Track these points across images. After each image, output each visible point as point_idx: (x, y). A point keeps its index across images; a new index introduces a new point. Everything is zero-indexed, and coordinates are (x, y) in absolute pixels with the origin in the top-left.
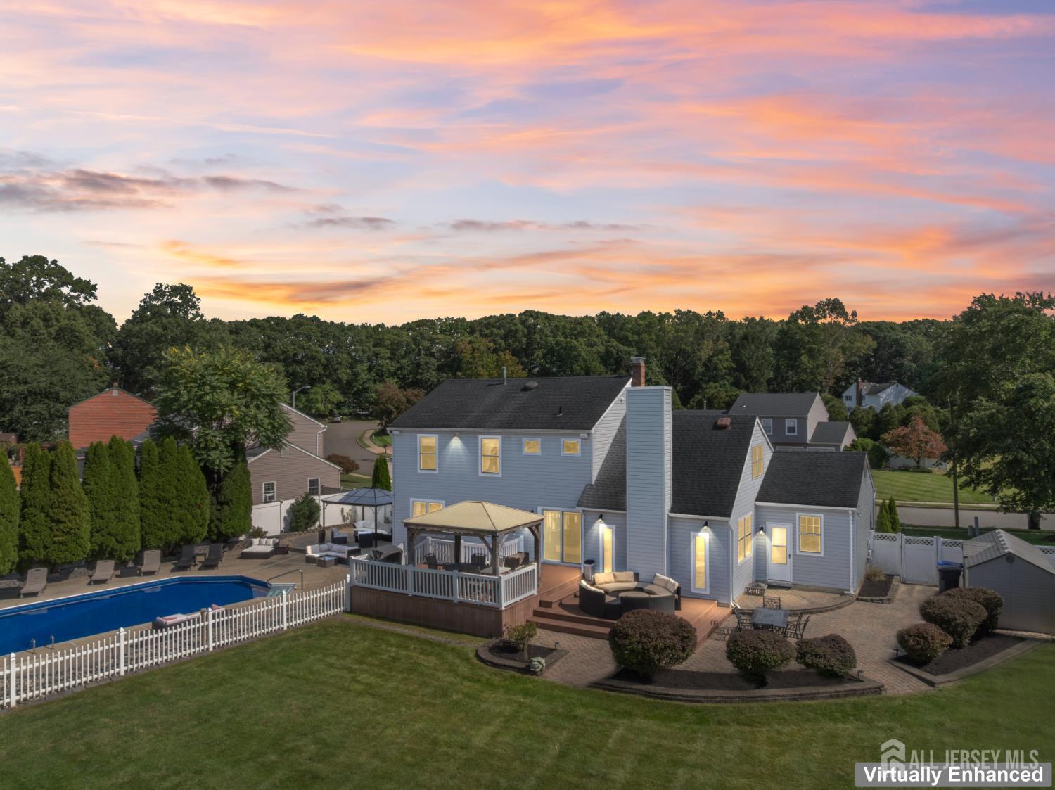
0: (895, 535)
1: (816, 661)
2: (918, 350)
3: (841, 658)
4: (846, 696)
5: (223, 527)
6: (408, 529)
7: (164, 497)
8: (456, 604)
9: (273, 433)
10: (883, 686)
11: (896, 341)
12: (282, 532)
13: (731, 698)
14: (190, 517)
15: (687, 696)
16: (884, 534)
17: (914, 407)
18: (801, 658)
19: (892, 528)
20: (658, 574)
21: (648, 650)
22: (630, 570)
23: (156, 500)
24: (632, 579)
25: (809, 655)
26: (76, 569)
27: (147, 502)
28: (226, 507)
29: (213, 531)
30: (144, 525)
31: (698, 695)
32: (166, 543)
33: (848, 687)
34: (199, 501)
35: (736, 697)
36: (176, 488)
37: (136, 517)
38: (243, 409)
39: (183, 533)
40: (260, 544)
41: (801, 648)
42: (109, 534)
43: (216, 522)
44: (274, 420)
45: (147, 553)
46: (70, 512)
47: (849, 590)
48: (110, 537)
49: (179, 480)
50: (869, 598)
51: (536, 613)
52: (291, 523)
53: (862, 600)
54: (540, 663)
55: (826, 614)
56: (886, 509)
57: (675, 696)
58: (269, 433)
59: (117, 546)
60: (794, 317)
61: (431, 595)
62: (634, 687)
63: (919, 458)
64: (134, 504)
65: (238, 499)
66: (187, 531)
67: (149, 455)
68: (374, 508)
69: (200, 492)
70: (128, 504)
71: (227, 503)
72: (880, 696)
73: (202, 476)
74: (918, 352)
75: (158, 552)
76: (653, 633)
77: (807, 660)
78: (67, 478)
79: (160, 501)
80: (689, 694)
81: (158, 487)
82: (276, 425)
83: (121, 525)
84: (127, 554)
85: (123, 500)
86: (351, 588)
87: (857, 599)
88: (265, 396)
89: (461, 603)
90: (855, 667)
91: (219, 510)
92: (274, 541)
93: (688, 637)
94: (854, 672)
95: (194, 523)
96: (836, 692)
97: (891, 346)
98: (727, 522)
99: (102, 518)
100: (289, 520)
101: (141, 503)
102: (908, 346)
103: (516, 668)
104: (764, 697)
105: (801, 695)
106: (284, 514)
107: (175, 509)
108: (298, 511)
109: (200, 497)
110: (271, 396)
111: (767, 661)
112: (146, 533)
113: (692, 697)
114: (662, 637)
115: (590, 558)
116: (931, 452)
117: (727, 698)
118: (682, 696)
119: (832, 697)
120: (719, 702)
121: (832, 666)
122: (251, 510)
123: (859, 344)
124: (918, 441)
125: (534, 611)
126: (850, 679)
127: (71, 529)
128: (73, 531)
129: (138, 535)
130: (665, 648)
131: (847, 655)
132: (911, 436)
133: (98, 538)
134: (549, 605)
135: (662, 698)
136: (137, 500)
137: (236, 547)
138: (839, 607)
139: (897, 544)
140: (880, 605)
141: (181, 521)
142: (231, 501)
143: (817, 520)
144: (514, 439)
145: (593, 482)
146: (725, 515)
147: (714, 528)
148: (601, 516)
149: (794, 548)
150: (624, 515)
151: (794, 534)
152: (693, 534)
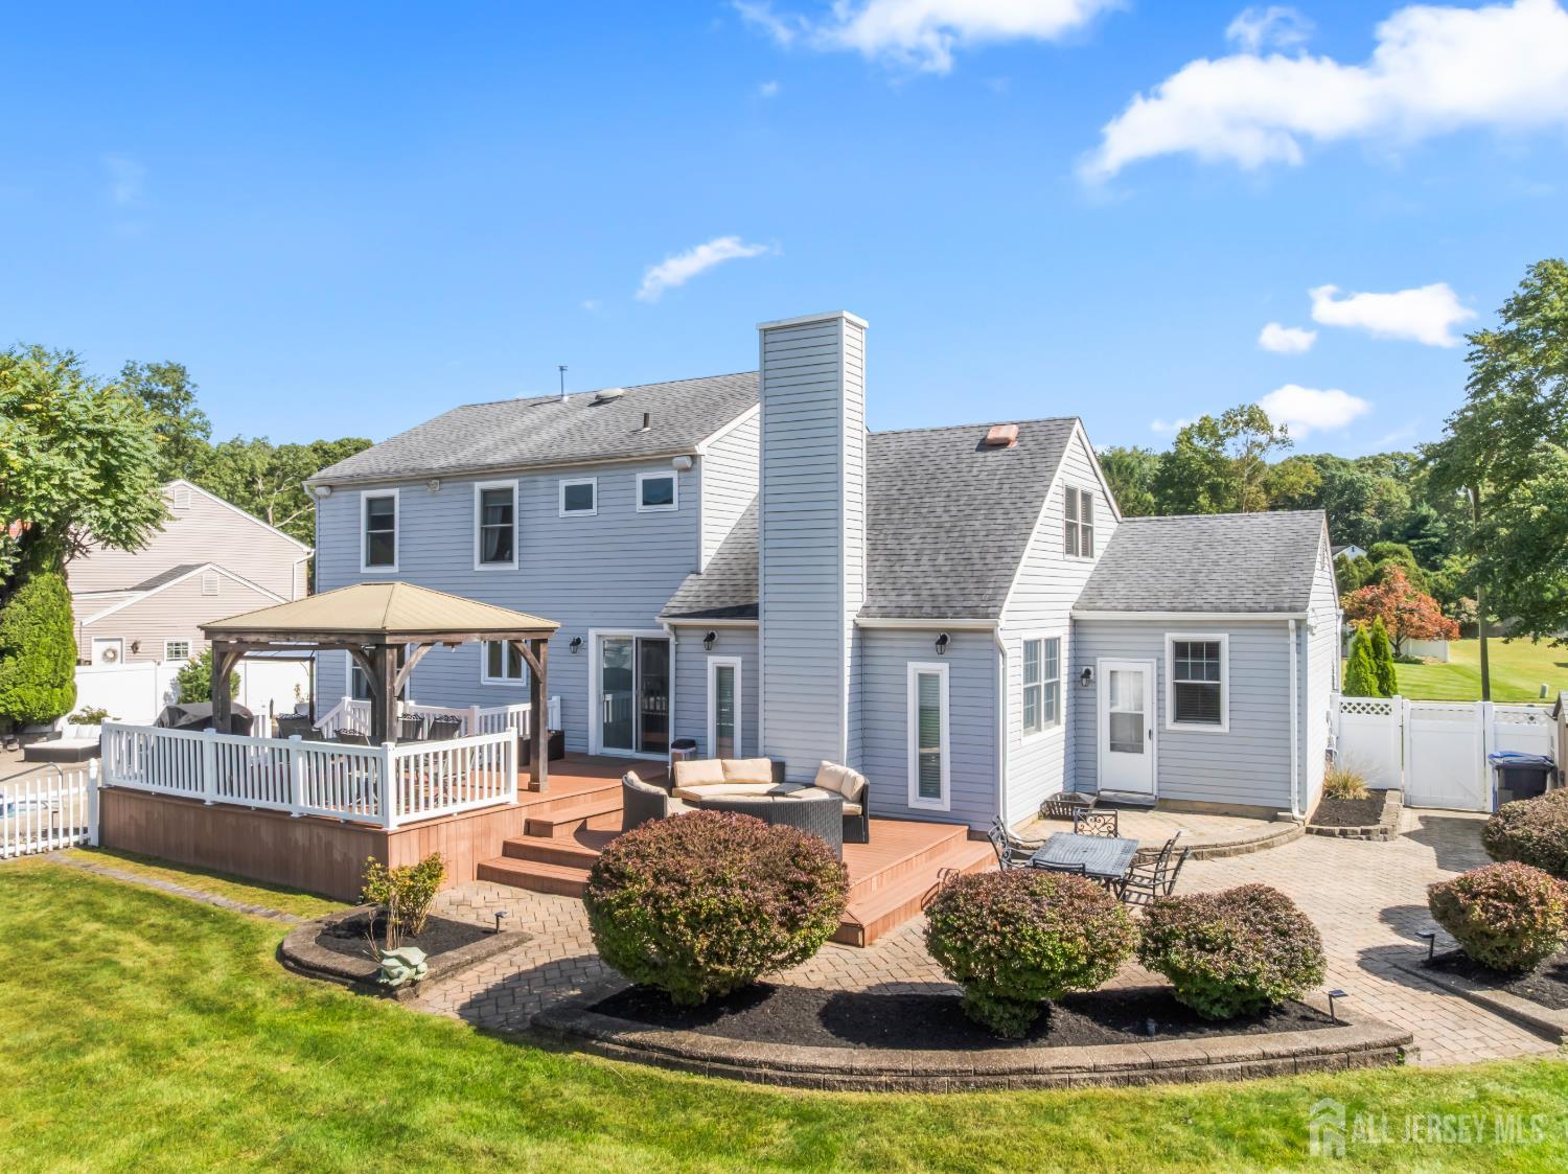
0: (1386, 701)
1: (1201, 959)
2: (1385, 498)
3: (1277, 953)
4: (1295, 1069)
8: (295, 820)
10: (1409, 1039)
11: (1351, 483)
13: (927, 1074)
15: (788, 1068)
16: (1364, 700)
17: (1386, 560)
18: (1156, 952)
19: (1380, 688)
20: (825, 763)
21: (673, 919)
22: (760, 757)
24: (768, 777)
25: (1180, 943)
28: (10, 661)
31: (821, 1062)
33: (1302, 1040)
35: (945, 1073)
41: (1155, 923)
47: (1289, 810)
50: (1337, 829)
51: (510, 850)
53: (1320, 832)
54: (406, 962)
55: (1233, 860)
56: (1366, 648)
57: (752, 1064)
60: (1186, 436)
61: (249, 801)
62: (636, 1036)
63: (1399, 639)
68: (307, 663)
71: (11, 652)
72: (1402, 1070)
74: (1385, 501)
76: (694, 870)
77: (1173, 957)
86: (101, 791)
87: (1309, 831)
89: (310, 820)
90: (1320, 982)
93: (810, 886)
94: (1315, 996)
96: (1264, 1056)
97: (1341, 493)
98: (991, 631)
100: (174, 699)
102: (1368, 492)
103: (349, 976)
104: (1034, 1071)
105: (1153, 1066)
108: (189, 681)
111: (1045, 956)
113: (802, 1069)
114: (722, 882)
116: (1421, 628)
117: (914, 1074)
118: (772, 1065)
119: (1250, 1073)
121: (1252, 977)
123: (1292, 478)
124: (1398, 609)
125: (506, 844)
126: (1304, 1018)
130: (728, 915)
131: (1297, 942)
132: (1385, 600)
134: (544, 829)
135: (713, 1073)
138: (1266, 845)
139: (1393, 720)
140: (1365, 843)
143: (1213, 649)
144: (543, 482)
145: (703, 567)
146: (987, 616)
147: (961, 649)
148: (711, 637)
149: (1161, 716)
150: (756, 629)
151: (1160, 684)
152: (914, 668)
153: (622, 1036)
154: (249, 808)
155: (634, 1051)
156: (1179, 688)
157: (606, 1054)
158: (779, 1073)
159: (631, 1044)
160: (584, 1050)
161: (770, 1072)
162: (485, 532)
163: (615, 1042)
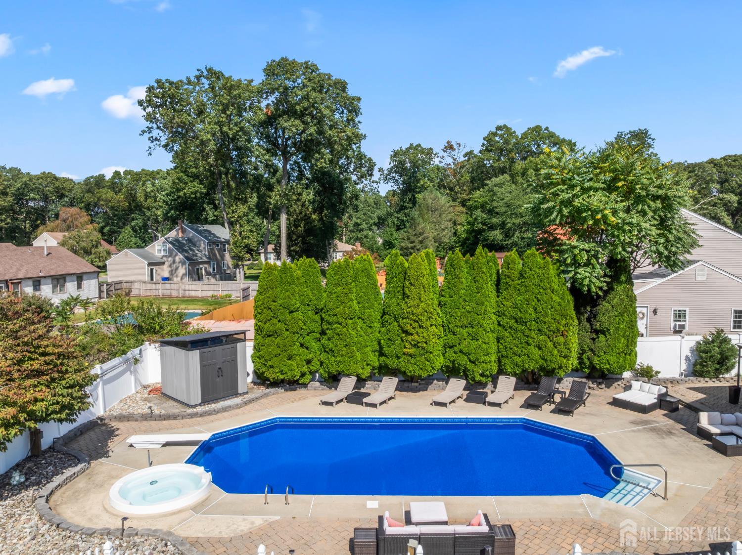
5: (596, 360)
7: (521, 318)
9: (666, 248)
12: (682, 374)
14: (550, 344)
23: (514, 321)
26: (435, 382)
27: (504, 323)
28: (602, 337)
29: (585, 364)
30: (501, 347)
32: (523, 370)
34: (562, 328)
36: (535, 309)
37: (492, 337)
38: (622, 214)
39: (541, 362)
40: (641, 389)
42: (461, 352)
43: (589, 353)
44: (670, 231)
45: (502, 378)
46: (417, 324)
48: (462, 355)
49: (539, 301)
52: (695, 365)
58: (661, 248)
59: (470, 366)
64: (490, 322)
65: (617, 329)
66: (546, 361)
67: (508, 268)
69: (565, 316)
70: (482, 322)
71: (603, 332)
73: (570, 298)
75: (513, 380)
78: (416, 288)
79: (517, 321)
81: (515, 306)
82: (671, 237)
83: (474, 344)
84: (482, 375)
85: (476, 317)
88: (655, 198)
91: (593, 339)
92: (659, 390)
95: (556, 352)
99: (454, 334)
100: (693, 361)
101: (498, 322)
106: (687, 352)
107: (533, 334)
108: (706, 352)
109: (564, 322)
110: (664, 199)
112: (502, 356)
122: (634, 344)
127: (419, 343)
128: (420, 345)
129: (494, 357)
133: (450, 354)
136: (494, 317)
137: (616, 384)
141: (540, 348)
142: (608, 330)
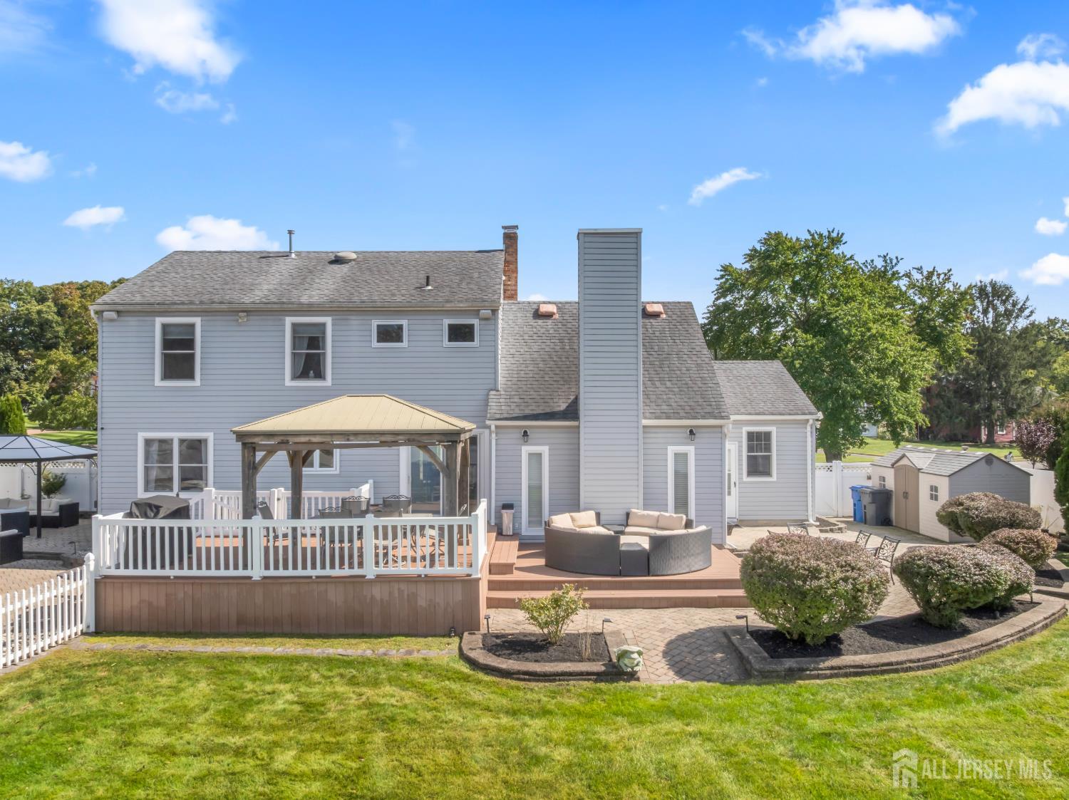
6: (244, 444)
8: (371, 581)
22: (586, 509)
24: (594, 522)
47: (808, 520)
50: (827, 528)
51: (494, 585)
61: (309, 572)
80: (893, 659)
86: (97, 582)
89: (380, 578)
98: (721, 427)
115: (508, 500)
119: (1043, 627)
120: (957, 660)
125: (490, 582)
134: (505, 569)
143: (767, 435)
144: (355, 322)
145: (499, 387)
146: (722, 418)
147: (701, 438)
148: (525, 434)
149: (740, 474)
150: (578, 427)
151: (740, 456)
152: (672, 450)
153: (822, 665)
154: (311, 577)
155: (836, 671)
156: (749, 457)
157: (818, 677)
158: (916, 664)
159: (832, 668)
160: (801, 679)
161: (911, 665)
162: (294, 355)
163: (821, 669)
